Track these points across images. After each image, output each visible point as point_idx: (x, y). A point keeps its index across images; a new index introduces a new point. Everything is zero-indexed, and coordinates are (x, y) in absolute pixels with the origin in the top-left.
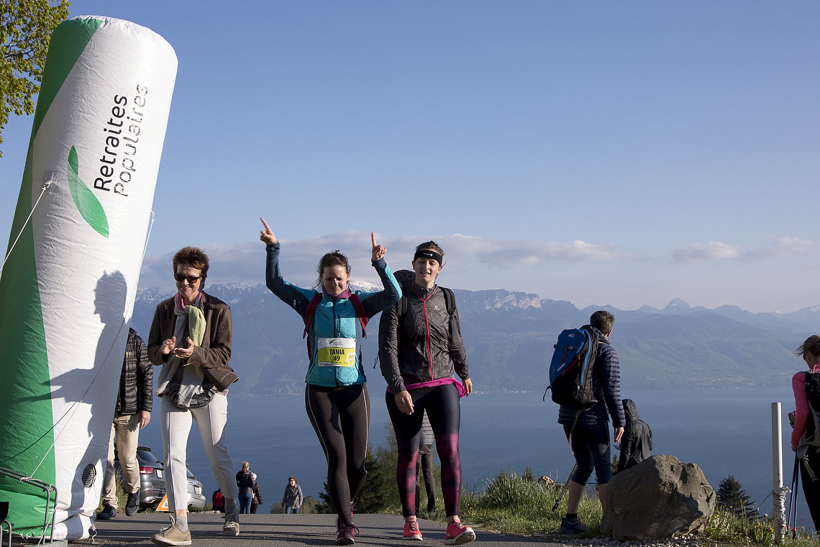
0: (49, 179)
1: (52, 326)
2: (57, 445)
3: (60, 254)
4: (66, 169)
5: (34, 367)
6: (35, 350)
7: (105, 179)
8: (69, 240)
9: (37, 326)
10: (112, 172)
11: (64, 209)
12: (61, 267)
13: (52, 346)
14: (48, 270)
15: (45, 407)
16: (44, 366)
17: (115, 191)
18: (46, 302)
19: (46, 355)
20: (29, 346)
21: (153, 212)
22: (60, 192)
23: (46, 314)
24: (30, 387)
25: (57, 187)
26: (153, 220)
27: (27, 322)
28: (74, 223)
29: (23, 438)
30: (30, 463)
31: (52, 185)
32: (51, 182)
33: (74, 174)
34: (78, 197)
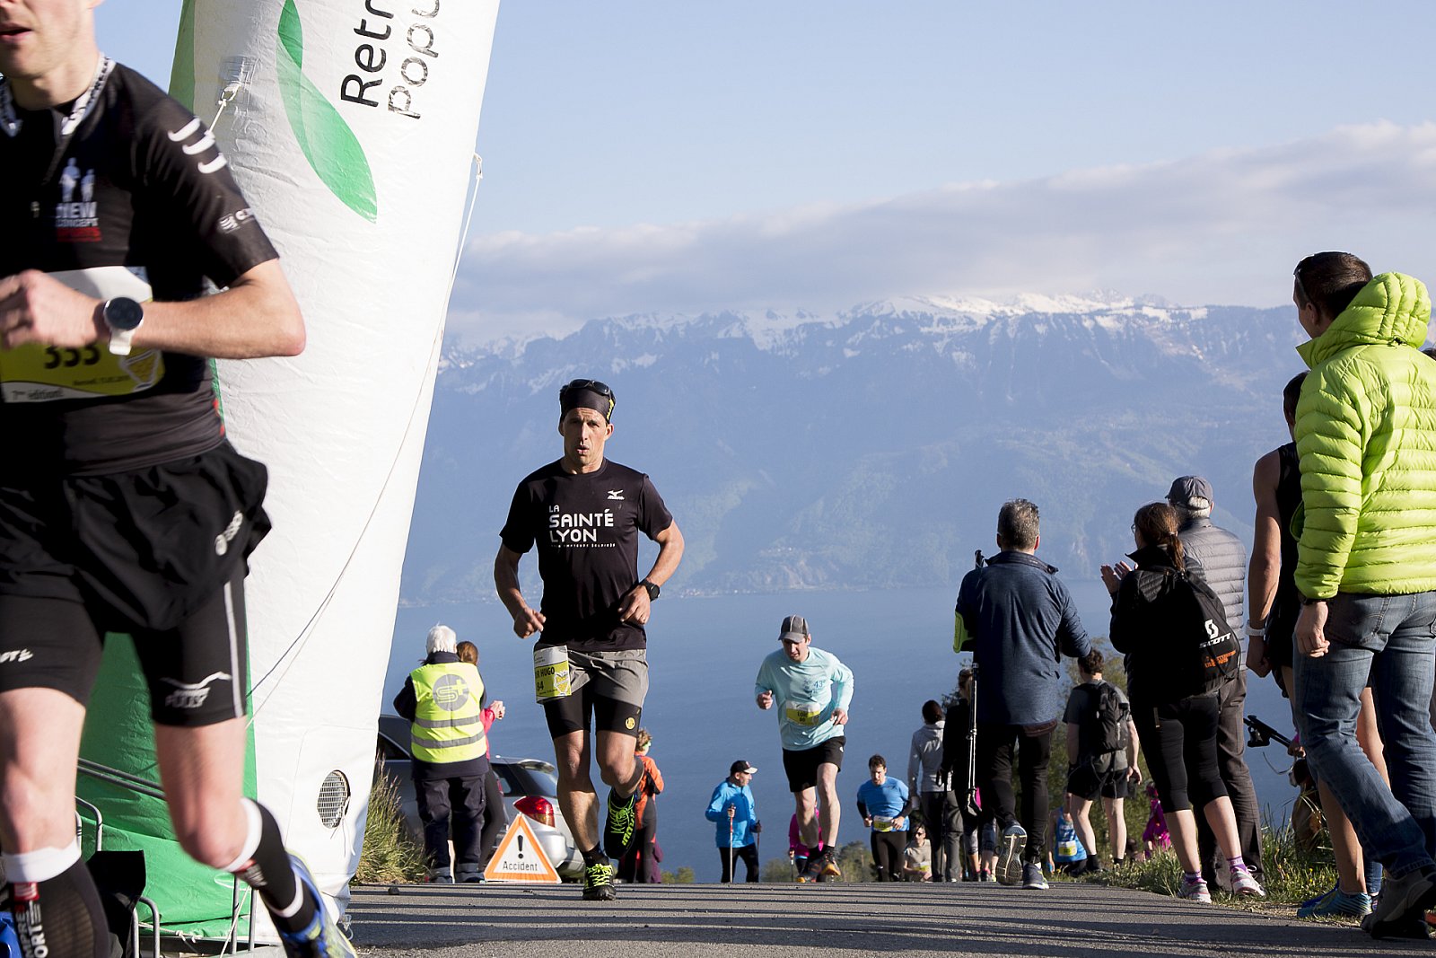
0: (233, 79)
2: (259, 724)
4: (274, 53)
7: (366, 77)
10: (384, 61)
11: (270, 152)
17: (391, 107)
21: (478, 157)
22: (257, 109)
23: (230, 407)
25: (252, 99)
26: (479, 177)
28: (296, 188)
31: (240, 95)
32: (238, 86)
33: (291, 67)
34: (302, 123)
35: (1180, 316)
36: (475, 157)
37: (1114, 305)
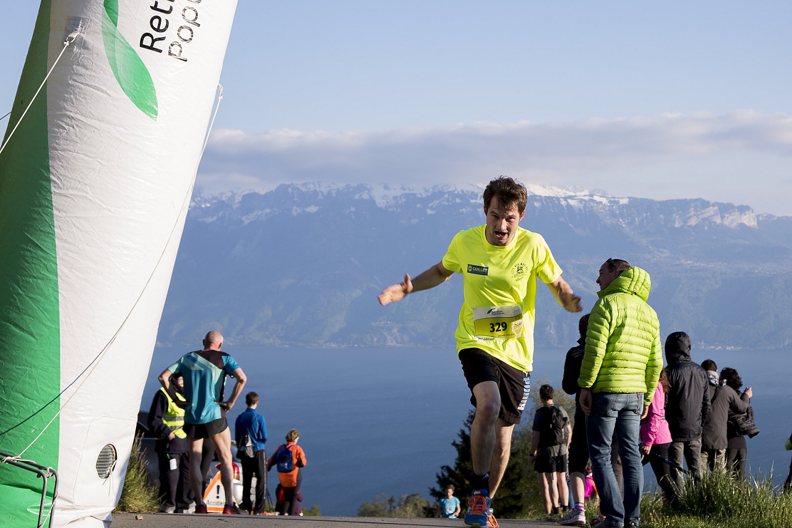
0: (74, 30)
1: (67, 242)
2: (64, 416)
3: (85, 139)
4: (100, 16)
5: (36, 300)
6: (40, 276)
7: (156, 35)
8: (99, 120)
9: (45, 241)
10: (167, 26)
11: (94, 74)
12: (85, 158)
13: (66, 271)
14: (67, 162)
15: (50, 358)
16: (53, 299)
17: (170, 54)
18: (60, 207)
19: (56, 283)
20: (32, 269)
21: (220, 85)
22: (88, 49)
23: (60, 224)
24: (29, 328)
25: (85, 42)
26: (219, 99)
27: (31, 235)
28: (108, 97)
29: (13, 401)
30: (22, 439)
31: (78, 39)
32: (77, 34)
33: (111, 26)
34: (115, 59)
35: (614, 202)
36: (218, 86)
37: (578, 194)
